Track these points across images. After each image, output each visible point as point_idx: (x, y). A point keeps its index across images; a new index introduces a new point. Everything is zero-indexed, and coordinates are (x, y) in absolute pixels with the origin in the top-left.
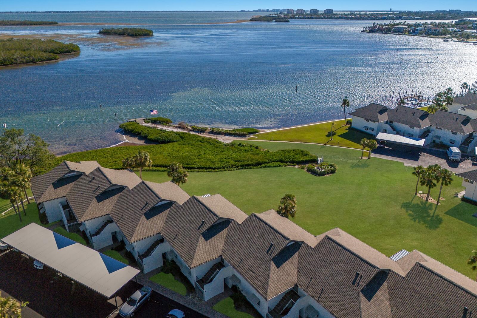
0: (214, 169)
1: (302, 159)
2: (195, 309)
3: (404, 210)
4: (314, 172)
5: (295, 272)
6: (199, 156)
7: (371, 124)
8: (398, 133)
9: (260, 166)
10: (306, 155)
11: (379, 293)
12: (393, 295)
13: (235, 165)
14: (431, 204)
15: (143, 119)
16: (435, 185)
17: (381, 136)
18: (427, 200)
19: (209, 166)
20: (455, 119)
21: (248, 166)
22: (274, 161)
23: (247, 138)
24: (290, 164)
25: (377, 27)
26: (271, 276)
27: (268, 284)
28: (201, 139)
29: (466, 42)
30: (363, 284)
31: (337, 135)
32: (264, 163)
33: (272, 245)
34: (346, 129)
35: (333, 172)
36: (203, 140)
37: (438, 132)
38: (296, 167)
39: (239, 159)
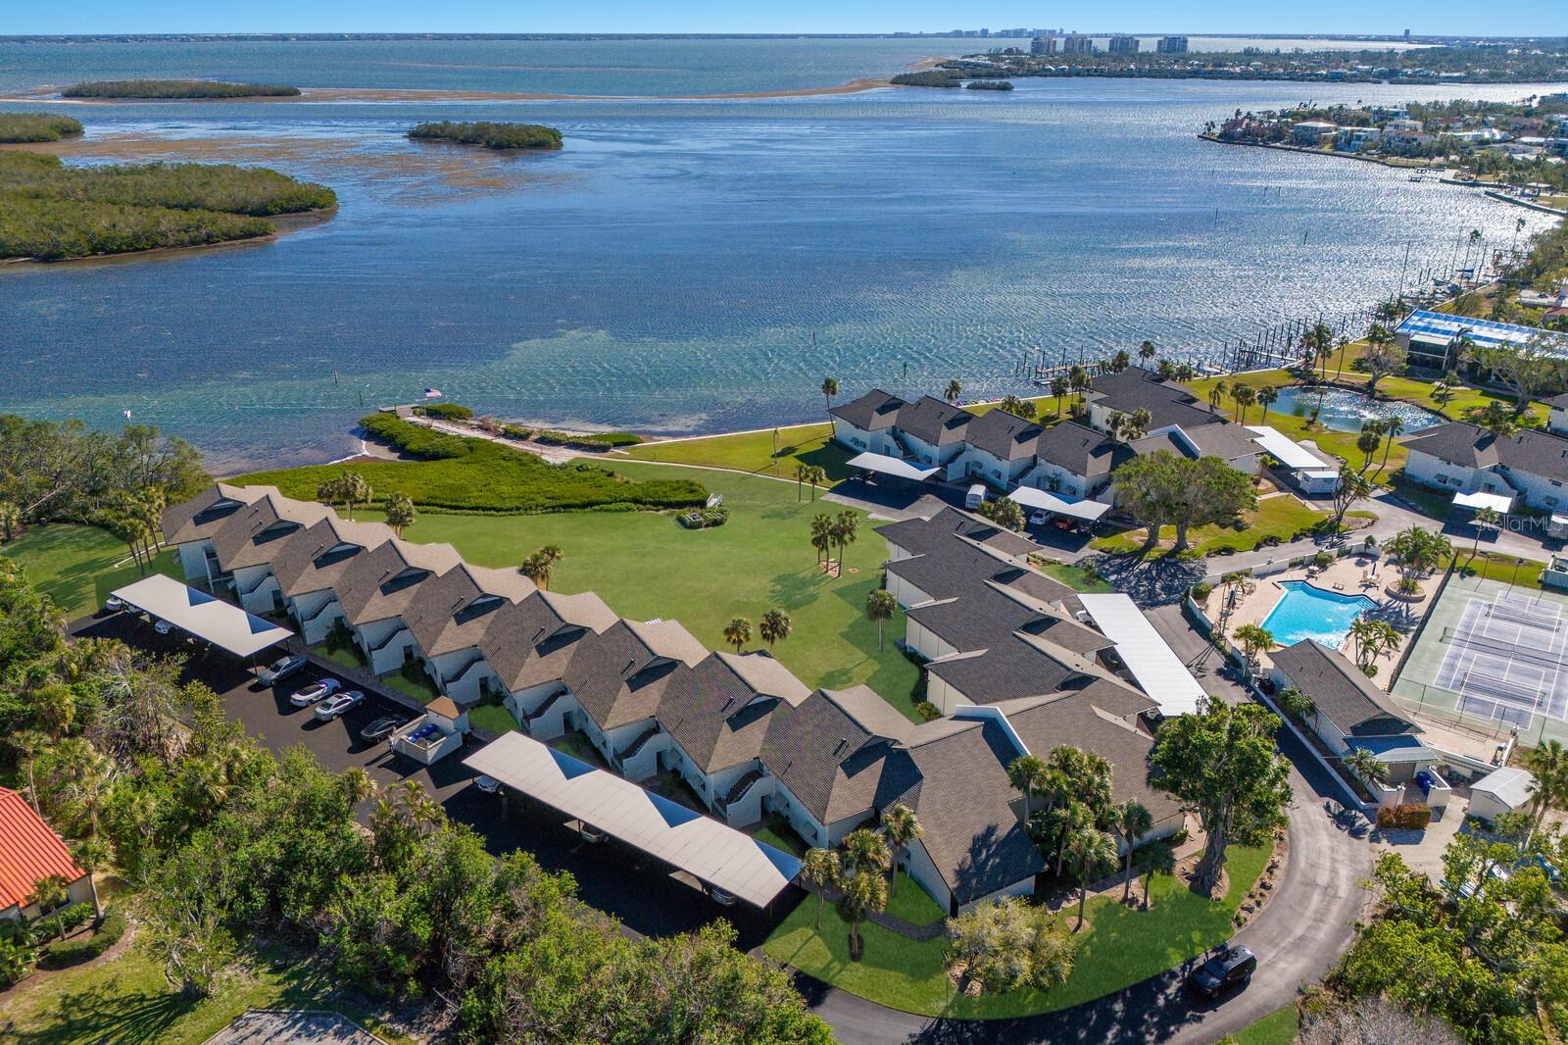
0: (500, 510)
1: (680, 498)
4: (684, 523)
5: (482, 631)
6: (485, 485)
7: (860, 434)
10: (693, 491)
11: (560, 651)
12: (576, 656)
13: (542, 506)
14: (828, 577)
15: (411, 408)
18: (826, 572)
19: (493, 504)
21: (567, 507)
22: (621, 501)
24: (651, 507)
25: (1244, 126)
26: (443, 633)
30: (541, 640)
31: (796, 453)
33: (461, 599)
34: (824, 443)
35: (717, 523)
36: (511, 456)
38: (660, 512)
39: (560, 494)
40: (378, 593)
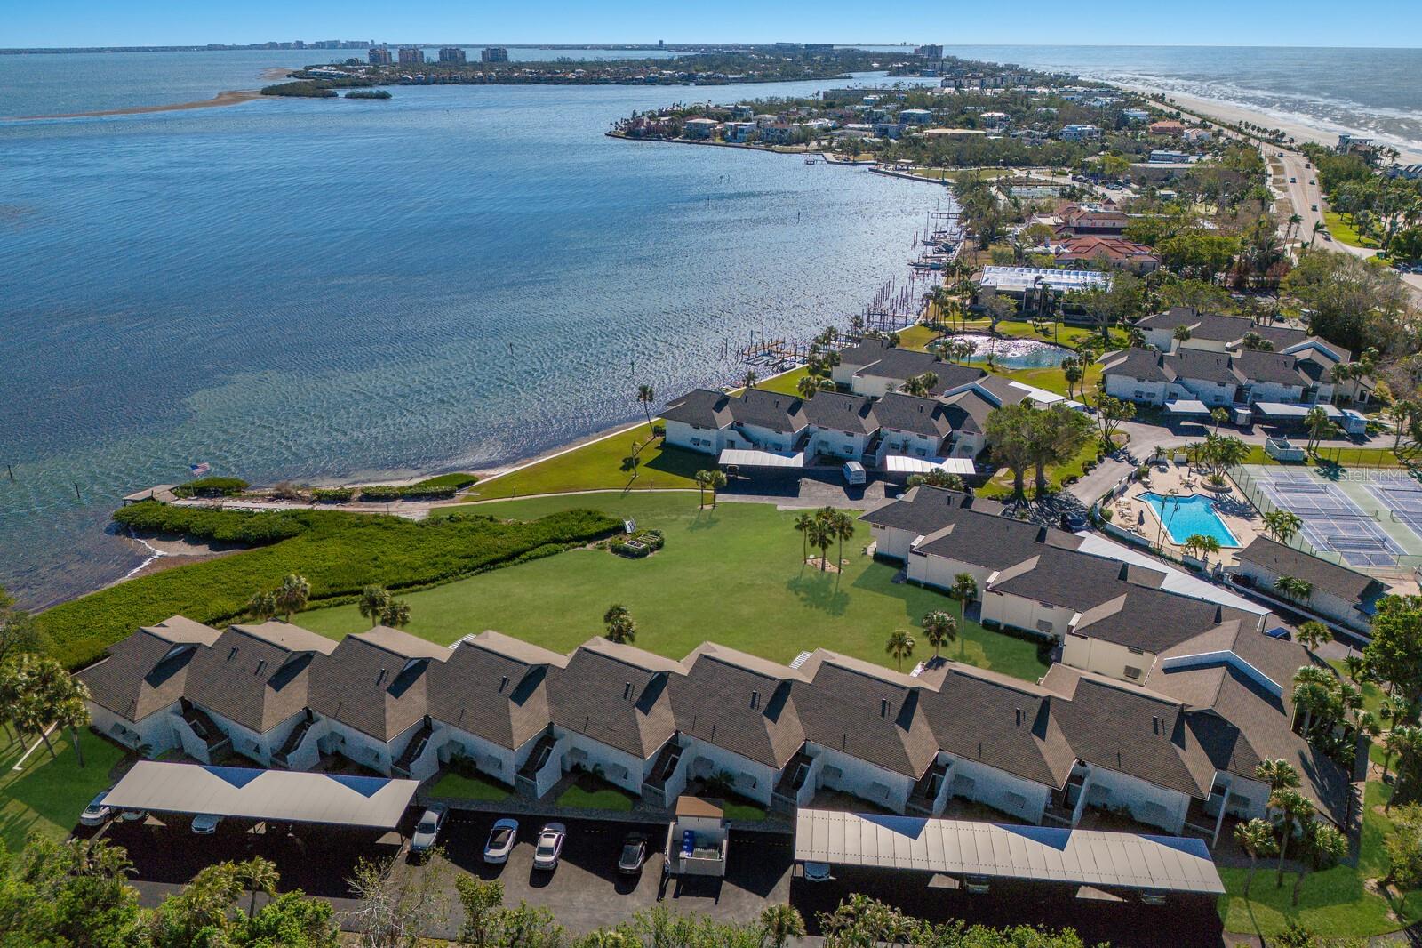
0: (424, 583)
1: (594, 529)
3: (791, 593)
4: (626, 553)
5: (670, 715)
6: (375, 559)
7: (702, 434)
8: (756, 445)
9: (517, 560)
10: (600, 519)
11: (785, 711)
12: (801, 710)
13: (465, 567)
14: (831, 574)
15: (170, 490)
16: (830, 542)
17: (730, 457)
18: (823, 569)
19: (411, 578)
21: (494, 564)
22: (543, 544)
23: (457, 498)
24: (576, 544)
25: (645, 125)
26: (640, 727)
27: (639, 739)
28: (353, 520)
30: (764, 705)
31: (643, 463)
32: (524, 551)
33: (628, 685)
34: (657, 448)
35: (659, 546)
36: (361, 521)
37: (824, 435)
38: (589, 547)
39: (469, 552)
40: (512, 705)
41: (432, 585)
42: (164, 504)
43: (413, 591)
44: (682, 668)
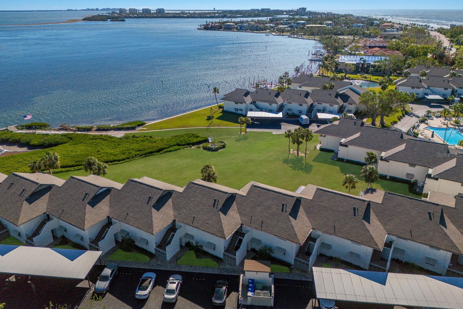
0: (119, 161)
1: (195, 140)
2: (162, 269)
3: (285, 164)
4: (209, 149)
5: (238, 216)
6: (98, 152)
7: (240, 106)
8: (261, 110)
9: (161, 152)
10: (197, 137)
11: (300, 214)
12: (308, 213)
13: (138, 155)
14: (302, 157)
15: (15, 127)
16: (301, 142)
17: (250, 114)
18: (298, 154)
19: (113, 159)
20: (299, 94)
21: (151, 153)
22: (173, 146)
23: (137, 130)
24: (187, 146)
25: (210, 25)
26: (222, 222)
27: (222, 228)
28: (92, 137)
29: (283, 35)
30: (289, 210)
31: (215, 118)
32: (164, 149)
33: (215, 200)
34: (221, 113)
35: (224, 147)
36: (95, 138)
37: (289, 106)
38: (193, 147)
39: (140, 149)
40: (154, 211)
41: (123, 162)
42: (11, 132)
43: (114, 164)
44: (243, 192)
